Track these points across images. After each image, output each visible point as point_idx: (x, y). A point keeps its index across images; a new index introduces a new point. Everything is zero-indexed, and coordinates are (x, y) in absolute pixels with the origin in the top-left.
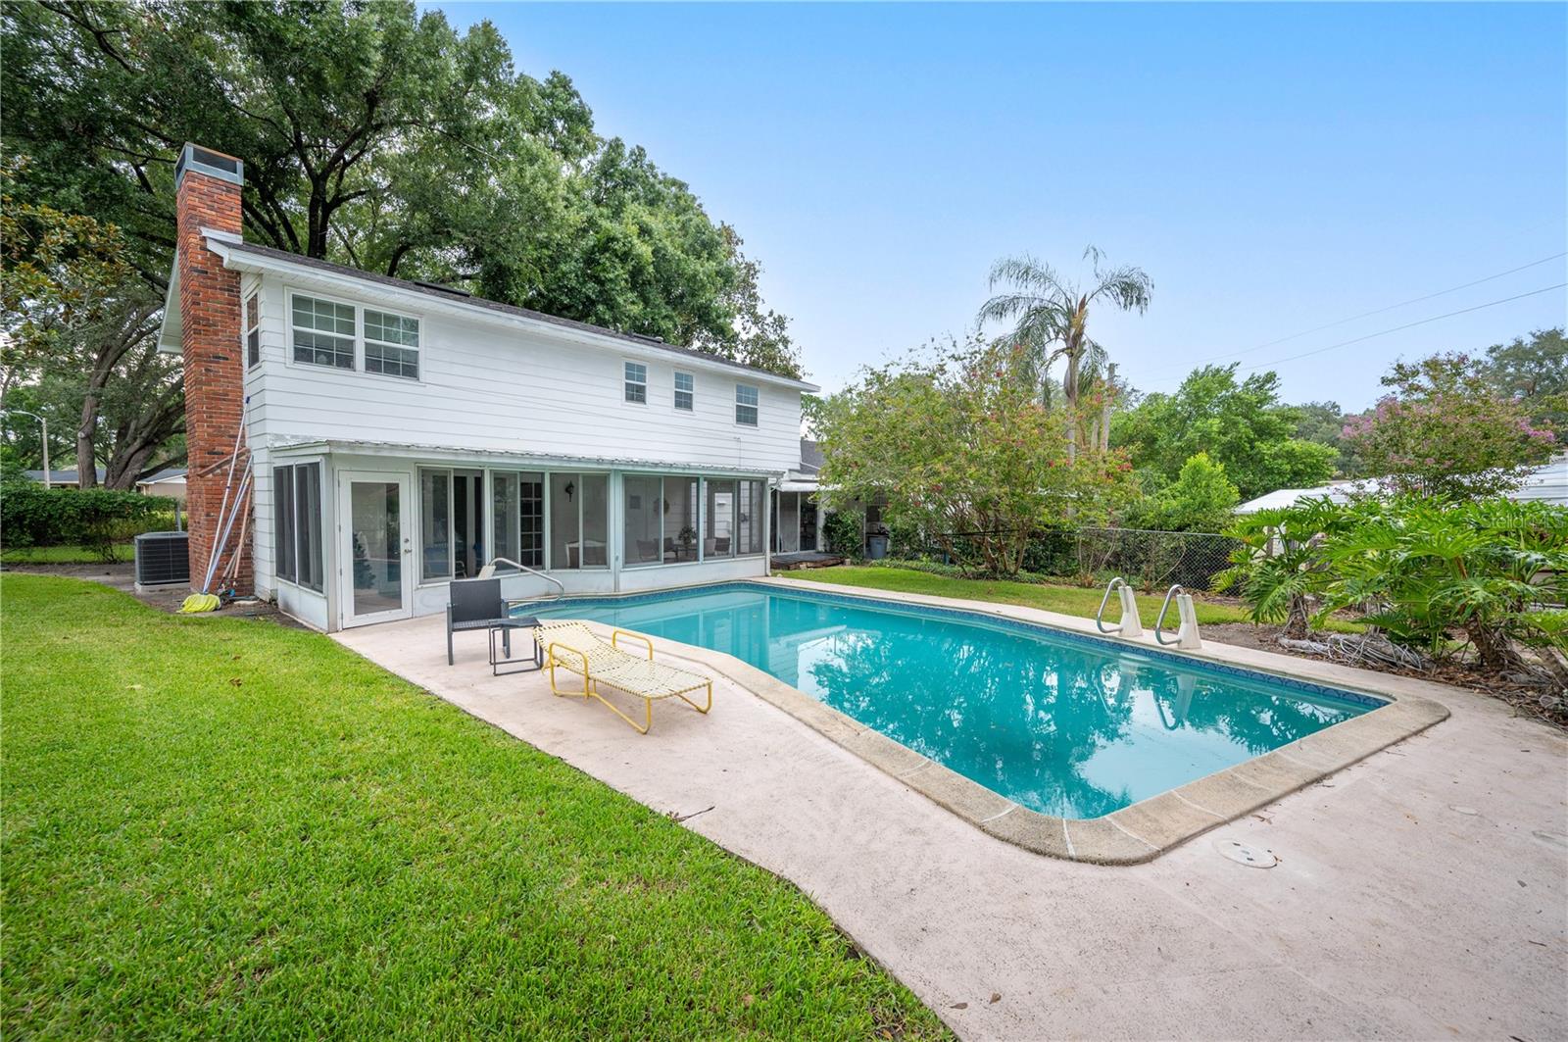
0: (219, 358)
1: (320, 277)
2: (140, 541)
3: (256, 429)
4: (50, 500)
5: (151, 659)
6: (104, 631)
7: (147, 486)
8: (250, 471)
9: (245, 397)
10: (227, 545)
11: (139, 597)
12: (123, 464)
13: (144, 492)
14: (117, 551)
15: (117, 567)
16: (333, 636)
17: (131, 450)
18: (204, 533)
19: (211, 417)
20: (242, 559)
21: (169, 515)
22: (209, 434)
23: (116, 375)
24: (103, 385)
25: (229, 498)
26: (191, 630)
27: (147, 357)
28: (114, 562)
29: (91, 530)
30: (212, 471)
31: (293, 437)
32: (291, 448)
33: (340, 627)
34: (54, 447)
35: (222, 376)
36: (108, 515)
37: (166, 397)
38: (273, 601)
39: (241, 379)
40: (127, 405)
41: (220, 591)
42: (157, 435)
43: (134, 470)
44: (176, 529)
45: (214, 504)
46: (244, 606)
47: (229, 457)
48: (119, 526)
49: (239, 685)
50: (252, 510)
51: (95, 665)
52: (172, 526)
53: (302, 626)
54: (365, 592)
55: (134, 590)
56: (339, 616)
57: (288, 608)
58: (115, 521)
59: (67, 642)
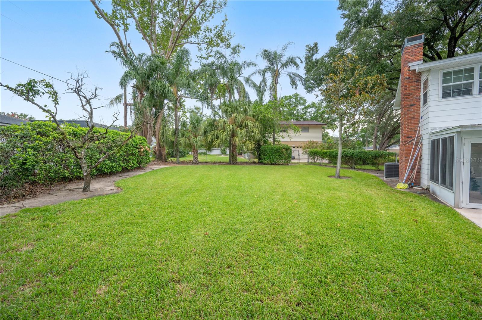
0: (412, 105)
1: (457, 60)
2: (386, 165)
3: (425, 127)
4: (366, 153)
5: (387, 203)
6: (375, 190)
7: (388, 150)
8: (421, 142)
9: (421, 117)
10: (411, 168)
11: (385, 181)
12: (383, 144)
13: (387, 151)
14: (381, 167)
15: (380, 172)
16: (457, 210)
17: (385, 140)
18: (404, 163)
19: (408, 125)
20: (416, 173)
21: (394, 158)
22: (408, 131)
23: (382, 121)
24: (379, 124)
25: (413, 152)
26: (399, 195)
27: (390, 114)
28: (379, 170)
29: (375, 161)
30: (408, 143)
31: (440, 128)
32: (439, 132)
33: (460, 206)
34: (369, 141)
35: (413, 111)
36: (378, 157)
37: (394, 124)
38: (428, 189)
39: (420, 111)
40: (384, 128)
41: (409, 183)
42: (391, 135)
43: (385, 145)
44: (395, 162)
45: (408, 154)
46: (417, 189)
47: (414, 138)
48: (381, 160)
49: (417, 222)
50: (421, 156)
51: (373, 201)
52: (394, 161)
53: (440, 202)
54: (474, 192)
55: (384, 179)
56: (460, 202)
57: (434, 193)
58: (380, 159)
59: (367, 192)
